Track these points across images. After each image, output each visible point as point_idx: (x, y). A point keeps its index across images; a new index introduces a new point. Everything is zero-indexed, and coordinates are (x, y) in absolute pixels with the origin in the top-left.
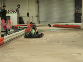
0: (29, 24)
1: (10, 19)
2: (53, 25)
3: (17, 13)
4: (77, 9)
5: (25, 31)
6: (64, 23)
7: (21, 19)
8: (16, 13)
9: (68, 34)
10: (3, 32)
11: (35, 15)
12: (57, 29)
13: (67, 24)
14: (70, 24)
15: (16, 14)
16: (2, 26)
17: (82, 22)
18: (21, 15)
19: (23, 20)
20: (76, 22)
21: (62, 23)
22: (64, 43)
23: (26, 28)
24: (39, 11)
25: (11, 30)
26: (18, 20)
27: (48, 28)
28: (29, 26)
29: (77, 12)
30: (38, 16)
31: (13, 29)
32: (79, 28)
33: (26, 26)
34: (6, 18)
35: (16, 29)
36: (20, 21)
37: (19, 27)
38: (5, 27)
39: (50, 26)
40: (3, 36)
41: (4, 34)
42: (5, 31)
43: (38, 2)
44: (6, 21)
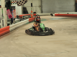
0: (33, 14)
1: (15, 9)
2: (55, 14)
5: (29, 20)
6: (65, 12)
7: (25, 9)
10: (9, 21)
11: (38, 6)
12: (59, 18)
13: (68, 13)
14: (70, 13)
16: (7, 16)
19: (27, 10)
21: (63, 12)
22: (65, 31)
23: (30, 17)
25: (16, 20)
26: (22, 10)
27: (51, 17)
28: (33, 16)
30: (41, 6)
31: (18, 18)
33: (30, 15)
34: (11, 8)
35: (21, 18)
36: (25, 11)
37: (24, 17)
38: (10, 16)
39: (52, 15)
40: (8, 25)
41: (9, 23)
42: (11, 20)
44: (11, 11)
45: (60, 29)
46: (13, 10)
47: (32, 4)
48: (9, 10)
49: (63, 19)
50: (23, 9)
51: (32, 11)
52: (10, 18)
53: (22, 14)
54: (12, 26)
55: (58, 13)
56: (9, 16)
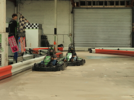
0: (57, 47)
2: (96, 50)
3: (39, 29)
7: (44, 38)
8: (36, 28)
9: (119, 64)
10: (12, 56)
12: (102, 57)
13: (118, 49)
14: (122, 49)
15: (37, 30)
16: (9, 48)
18: (45, 32)
19: (48, 40)
20: (133, 47)
21: (111, 47)
22: (110, 79)
24: (74, 27)
26: (39, 40)
27: (88, 54)
28: (57, 51)
35: (34, 53)
36: (43, 41)
37: (41, 51)
38: (15, 49)
39: (90, 51)
40: (10, 63)
41: (12, 60)
43: (72, 12)
44: (17, 39)
45: (101, 76)
46: (21, 39)
49: (108, 59)
50: (42, 38)
51: (56, 42)
52: (14, 51)
53: (39, 46)
54: (17, 66)
55: (101, 48)
56: (13, 48)
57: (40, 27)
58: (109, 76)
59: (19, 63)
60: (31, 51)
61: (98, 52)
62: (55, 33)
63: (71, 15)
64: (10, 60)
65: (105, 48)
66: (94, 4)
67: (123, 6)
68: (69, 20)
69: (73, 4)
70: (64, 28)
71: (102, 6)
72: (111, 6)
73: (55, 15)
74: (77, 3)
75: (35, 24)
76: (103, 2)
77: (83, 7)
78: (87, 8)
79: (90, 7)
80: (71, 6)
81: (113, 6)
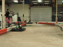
0: (24, 22)
4: (53, 13)
6: (45, 21)
7: (19, 18)
9: (47, 28)
12: (41, 25)
14: (48, 22)
15: (17, 15)
16: (6, 22)
17: (56, 21)
18: (20, 16)
19: (21, 19)
20: (52, 21)
22: (44, 33)
23: (22, 24)
25: (12, 25)
27: (36, 24)
28: (24, 23)
29: (54, 15)
30: (30, 17)
31: (14, 24)
32: (54, 24)
33: (22, 22)
36: (19, 19)
38: (8, 22)
39: (36, 23)
42: (8, 25)
43: (30, 8)
45: (40, 32)
46: (10, 18)
47: (23, 15)
48: (7, 18)
50: (18, 18)
51: (24, 20)
53: (17, 21)
54: (9, 29)
55: (40, 22)
56: (7, 22)
57: (18, 14)
58: (44, 32)
59: (10, 28)
60: (14, 23)
61: (39, 23)
62: (23, 16)
63: (29, 9)
64: (6, 26)
65: (42, 22)
66: (38, 5)
67: (49, 6)
68: (29, 11)
69: (30, 5)
70: (27, 14)
71: (41, 6)
72: (44, 6)
73: (23, 10)
74: (32, 5)
75: (16, 13)
76: (41, 5)
77: (34, 6)
78: (35, 7)
79: (36, 6)
80: (29, 6)
81: (45, 6)
